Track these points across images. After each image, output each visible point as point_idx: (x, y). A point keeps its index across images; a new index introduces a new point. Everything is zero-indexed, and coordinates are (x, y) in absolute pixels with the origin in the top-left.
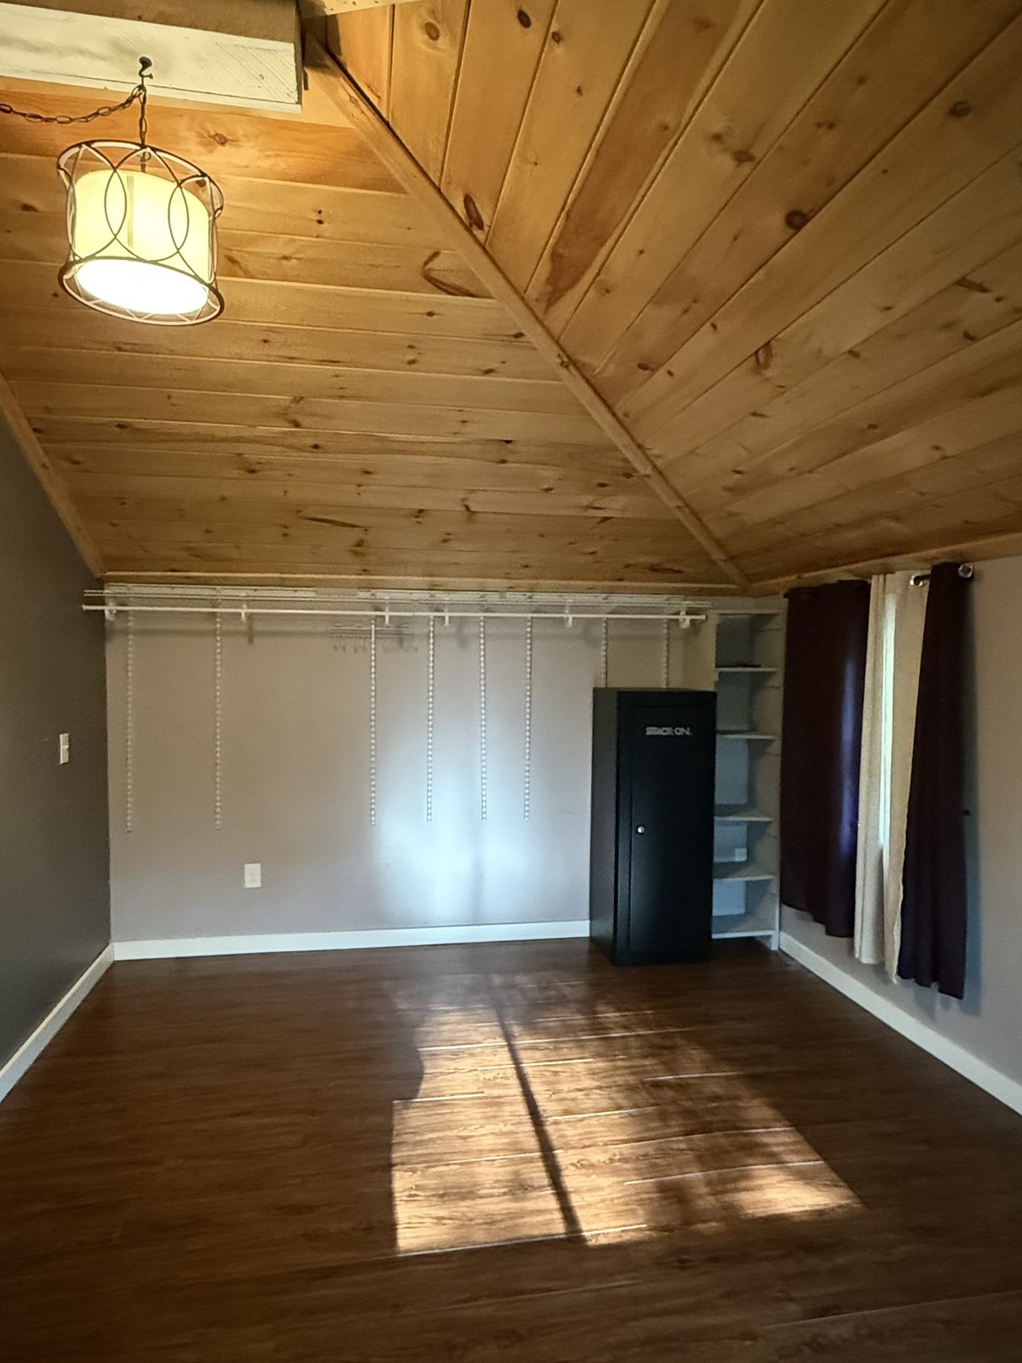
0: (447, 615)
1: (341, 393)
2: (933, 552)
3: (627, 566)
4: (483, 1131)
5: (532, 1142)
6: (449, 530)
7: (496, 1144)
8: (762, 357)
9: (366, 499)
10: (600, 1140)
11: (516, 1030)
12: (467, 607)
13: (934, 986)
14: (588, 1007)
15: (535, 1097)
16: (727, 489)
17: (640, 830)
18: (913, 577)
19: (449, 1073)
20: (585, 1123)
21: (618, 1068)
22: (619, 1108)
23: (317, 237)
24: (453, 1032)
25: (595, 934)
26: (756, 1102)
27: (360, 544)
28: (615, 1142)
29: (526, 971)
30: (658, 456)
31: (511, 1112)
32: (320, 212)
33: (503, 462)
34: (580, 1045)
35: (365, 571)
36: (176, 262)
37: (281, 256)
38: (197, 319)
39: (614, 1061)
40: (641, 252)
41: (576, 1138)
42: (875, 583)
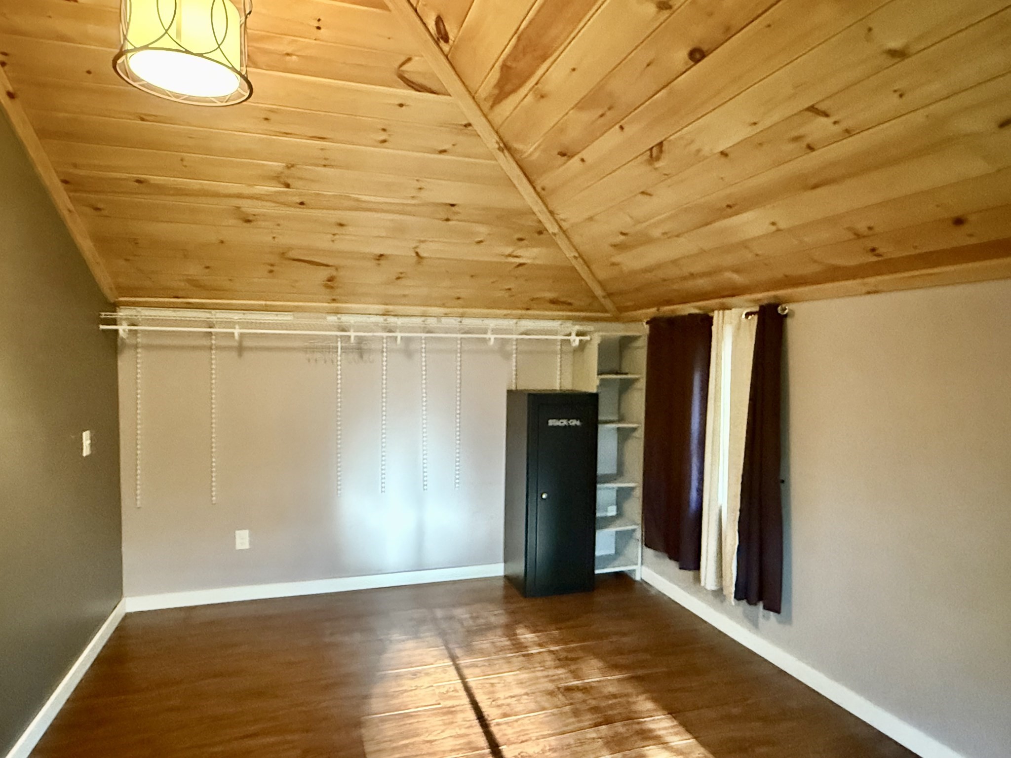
0: (399, 335)
1: (326, 162)
2: (759, 296)
3: (533, 300)
4: (444, 735)
5: (482, 742)
6: (401, 271)
7: (456, 745)
8: (656, 152)
9: (339, 246)
10: (534, 736)
11: (458, 652)
12: (412, 329)
13: (761, 605)
14: (509, 630)
15: (480, 705)
16: (615, 246)
17: (544, 496)
18: (744, 313)
19: (411, 690)
20: (519, 722)
21: (538, 678)
22: (544, 709)
23: (315, 40)
24: (409, 656)
25: (507, 573)
26: (641, 698)
27: (331, 279)
28: (544, 737)
29: (460, 604)
30: (564, 220)
31: (464, 718)
32: (319, 20)
33: (448, 220)
34: (508, 661)
35: (334, 300)
36: (217, 55)
37: (285, 52)
38: (226, 102)
39: (534, 672)
40: (574, 70)
41: (515, 735)
42: (717, 316)
